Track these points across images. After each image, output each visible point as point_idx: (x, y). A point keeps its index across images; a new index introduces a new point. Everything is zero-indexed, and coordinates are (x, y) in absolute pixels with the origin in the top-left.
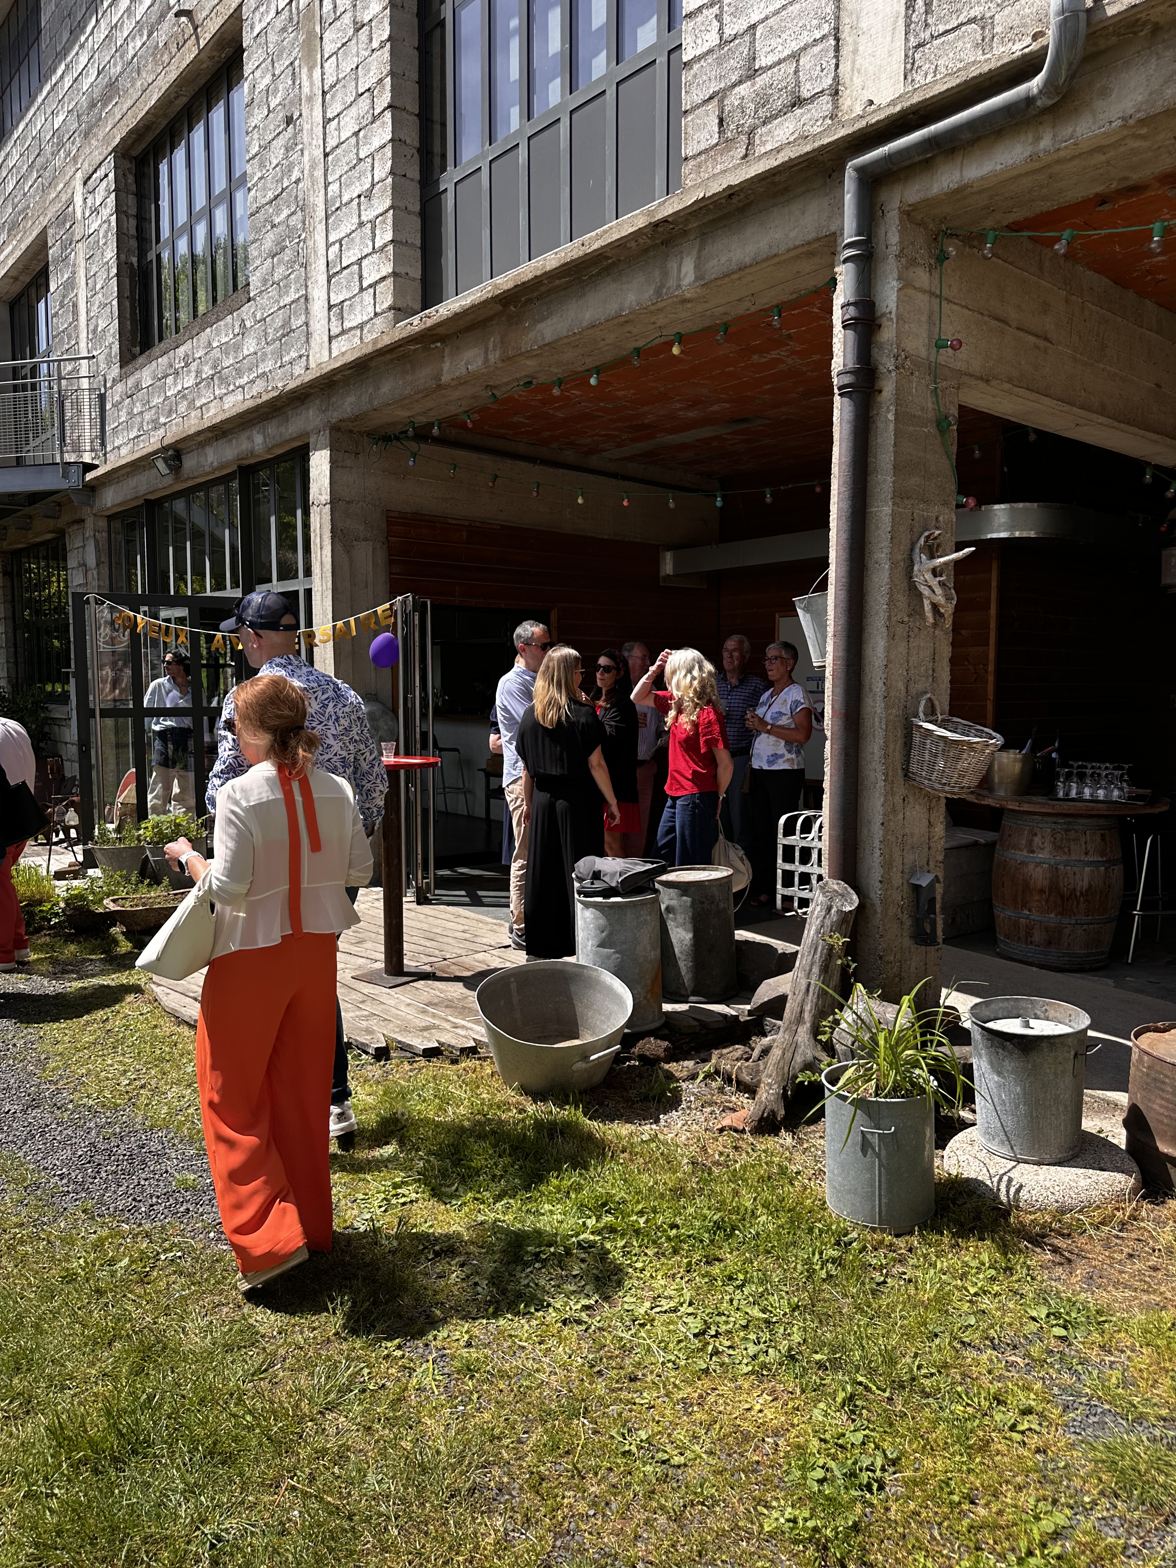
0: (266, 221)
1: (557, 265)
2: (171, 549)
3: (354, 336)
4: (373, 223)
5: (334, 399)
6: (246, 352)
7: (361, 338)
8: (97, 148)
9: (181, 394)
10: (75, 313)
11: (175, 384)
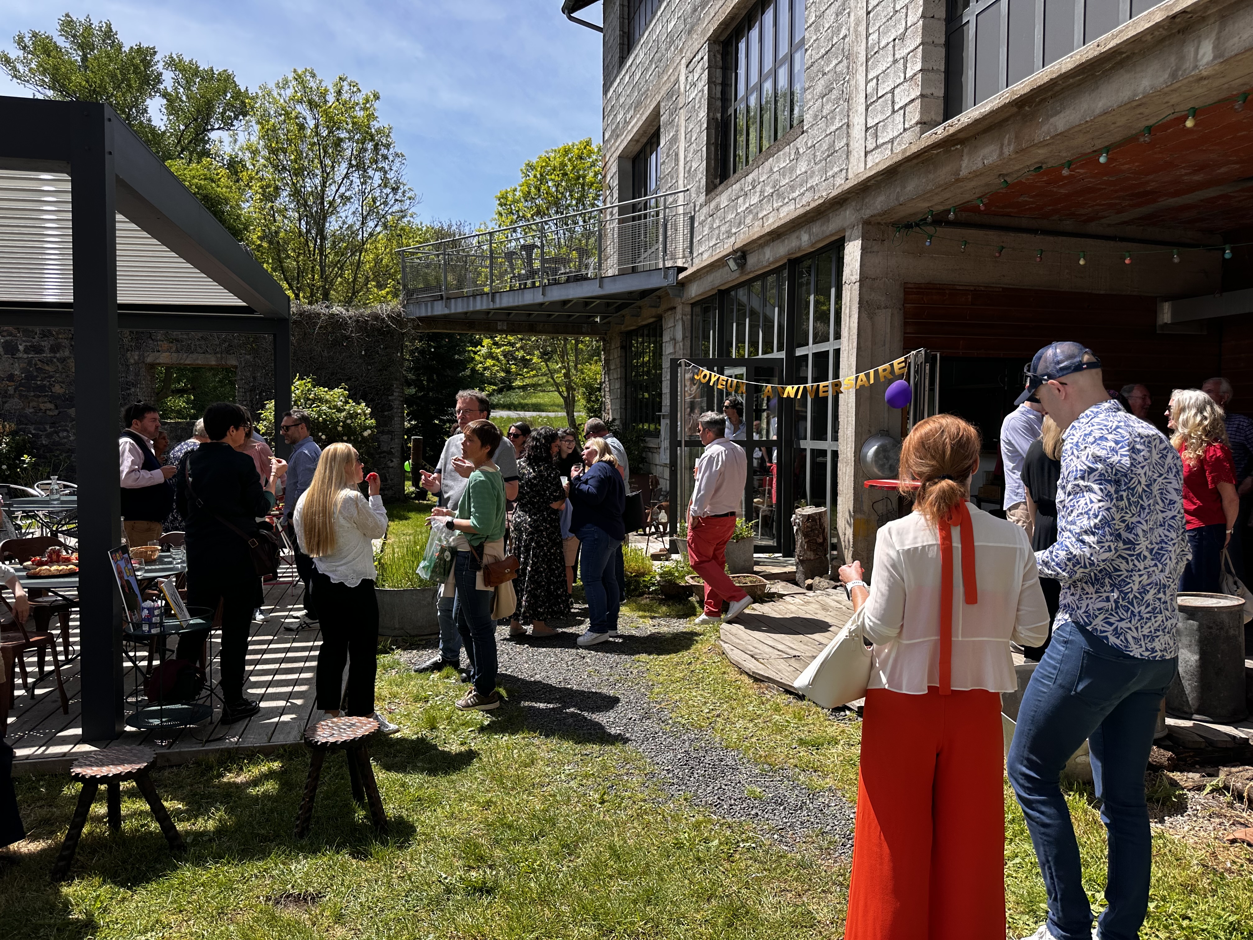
0: (818, 71)
1: (1073, 67)
2: (735, 325)
3: (885, 149)
4: (905, 59)
5: (867, 200)
6: (798, 172)
7: (892, 150)
8: (696, 40)
9: (749, 210)
10: (677, 160)
11: (744, 203)
